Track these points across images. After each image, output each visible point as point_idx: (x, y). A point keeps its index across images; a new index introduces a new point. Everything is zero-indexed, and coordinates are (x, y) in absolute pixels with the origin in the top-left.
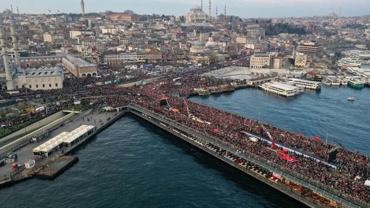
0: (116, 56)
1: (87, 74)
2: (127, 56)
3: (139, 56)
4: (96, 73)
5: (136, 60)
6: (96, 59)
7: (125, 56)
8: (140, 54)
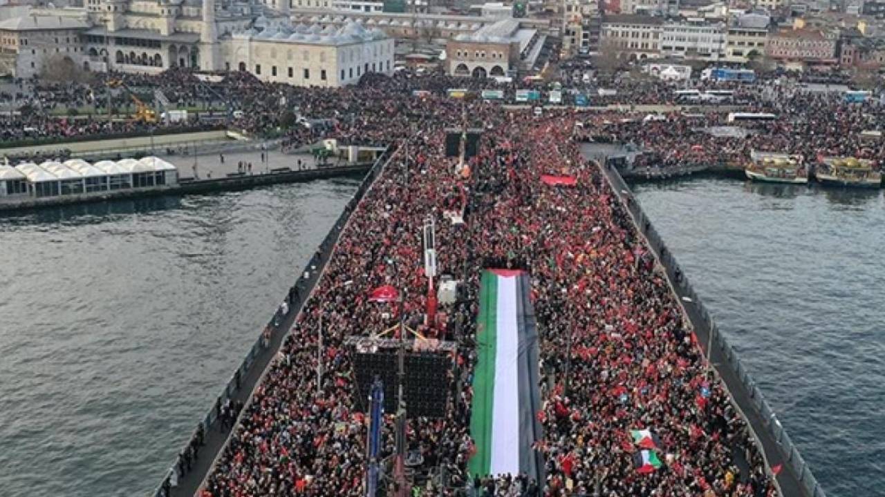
0: (646, 30)
1: (471, 67)
2: (687, 34)
3: (736, 38)
4: (505, 67)
5: (721, 56)
6: (574, 33)
7: (681, 34)
8: (740, 33)
